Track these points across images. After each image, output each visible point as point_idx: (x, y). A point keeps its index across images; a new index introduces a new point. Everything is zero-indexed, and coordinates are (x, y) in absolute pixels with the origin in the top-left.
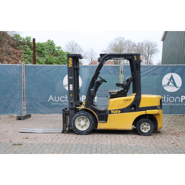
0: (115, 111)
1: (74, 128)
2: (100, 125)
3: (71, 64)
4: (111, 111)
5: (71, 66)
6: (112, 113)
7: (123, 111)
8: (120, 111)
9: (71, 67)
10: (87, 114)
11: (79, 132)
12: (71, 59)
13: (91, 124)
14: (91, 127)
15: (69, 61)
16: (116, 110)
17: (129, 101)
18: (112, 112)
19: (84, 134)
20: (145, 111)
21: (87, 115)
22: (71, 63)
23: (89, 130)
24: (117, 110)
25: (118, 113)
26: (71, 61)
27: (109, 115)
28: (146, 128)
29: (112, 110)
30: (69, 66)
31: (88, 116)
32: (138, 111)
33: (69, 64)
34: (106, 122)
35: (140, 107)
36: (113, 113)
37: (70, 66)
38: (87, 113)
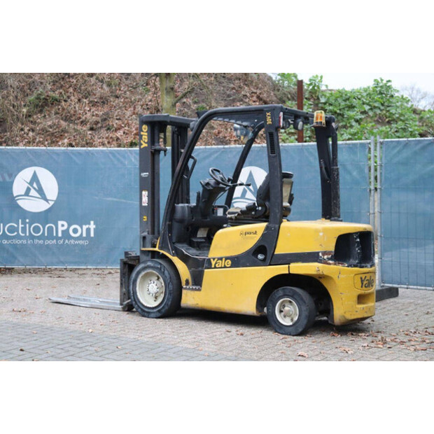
0: (220, 261)
1: (135, 300)
2: (186, 296)
3: (146, 141)
4: (212, 260)
5: (146, 145)
6: (213, 266)
7: (237, 261)
8: (230, 262)
9: (145, 147)
10: (159, 266)
11: (144, 311)
12: (145, 128)
13: (168, 292)
14: (168, 299)
15: (142, 133)
16: (221, 259)
17: (252, 235)
18: (213, 263)
19: (152, 315)
20: (287, 266)
21: (160, 269)
22: (146, 137)
23: (163, 307)
24: (224, 259)
25: (225, 267)
26: (146, 134)
27: (206, 270)
28: (288, 312)
29: (214, 259)
30: (142, 147)
31: (163, 270)
32: (270, 265)
33: (142, 142)
34: (199, 290)
35: (275, 253)
36: (215, 268)
37: (144, 145)
38: (160, 264)
